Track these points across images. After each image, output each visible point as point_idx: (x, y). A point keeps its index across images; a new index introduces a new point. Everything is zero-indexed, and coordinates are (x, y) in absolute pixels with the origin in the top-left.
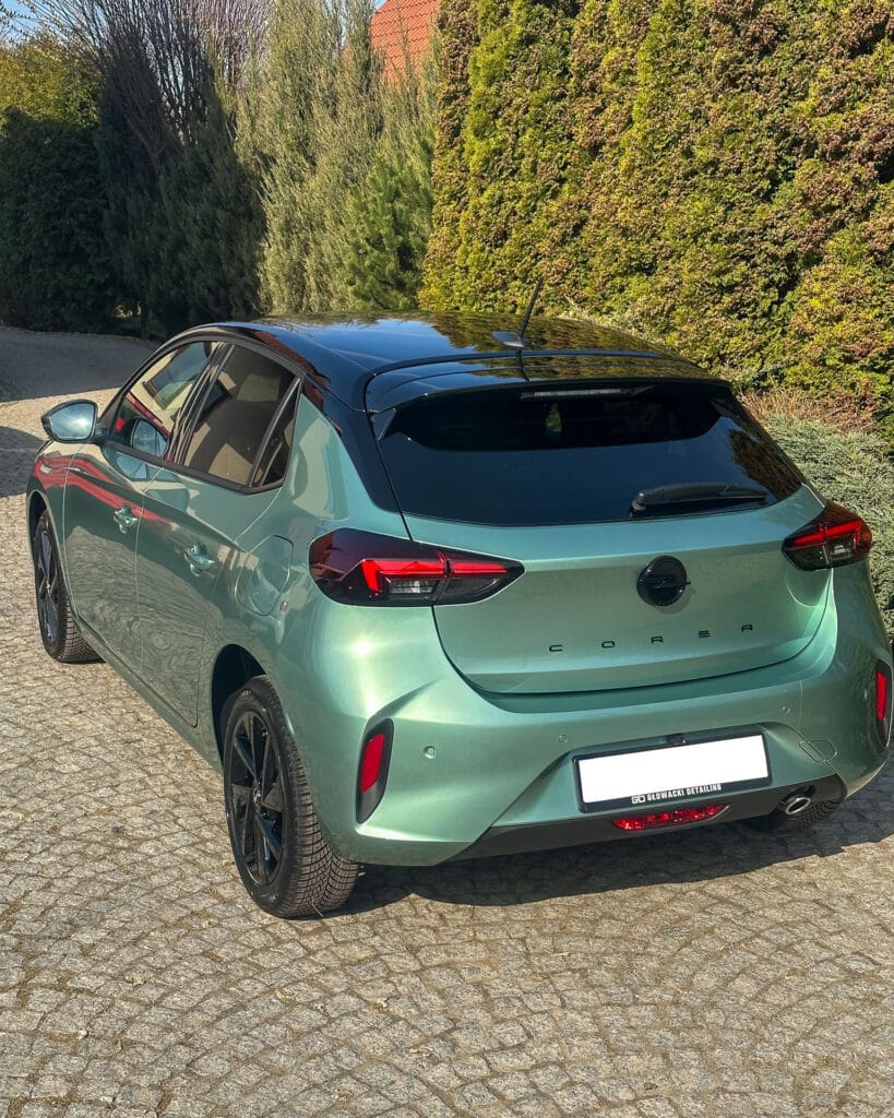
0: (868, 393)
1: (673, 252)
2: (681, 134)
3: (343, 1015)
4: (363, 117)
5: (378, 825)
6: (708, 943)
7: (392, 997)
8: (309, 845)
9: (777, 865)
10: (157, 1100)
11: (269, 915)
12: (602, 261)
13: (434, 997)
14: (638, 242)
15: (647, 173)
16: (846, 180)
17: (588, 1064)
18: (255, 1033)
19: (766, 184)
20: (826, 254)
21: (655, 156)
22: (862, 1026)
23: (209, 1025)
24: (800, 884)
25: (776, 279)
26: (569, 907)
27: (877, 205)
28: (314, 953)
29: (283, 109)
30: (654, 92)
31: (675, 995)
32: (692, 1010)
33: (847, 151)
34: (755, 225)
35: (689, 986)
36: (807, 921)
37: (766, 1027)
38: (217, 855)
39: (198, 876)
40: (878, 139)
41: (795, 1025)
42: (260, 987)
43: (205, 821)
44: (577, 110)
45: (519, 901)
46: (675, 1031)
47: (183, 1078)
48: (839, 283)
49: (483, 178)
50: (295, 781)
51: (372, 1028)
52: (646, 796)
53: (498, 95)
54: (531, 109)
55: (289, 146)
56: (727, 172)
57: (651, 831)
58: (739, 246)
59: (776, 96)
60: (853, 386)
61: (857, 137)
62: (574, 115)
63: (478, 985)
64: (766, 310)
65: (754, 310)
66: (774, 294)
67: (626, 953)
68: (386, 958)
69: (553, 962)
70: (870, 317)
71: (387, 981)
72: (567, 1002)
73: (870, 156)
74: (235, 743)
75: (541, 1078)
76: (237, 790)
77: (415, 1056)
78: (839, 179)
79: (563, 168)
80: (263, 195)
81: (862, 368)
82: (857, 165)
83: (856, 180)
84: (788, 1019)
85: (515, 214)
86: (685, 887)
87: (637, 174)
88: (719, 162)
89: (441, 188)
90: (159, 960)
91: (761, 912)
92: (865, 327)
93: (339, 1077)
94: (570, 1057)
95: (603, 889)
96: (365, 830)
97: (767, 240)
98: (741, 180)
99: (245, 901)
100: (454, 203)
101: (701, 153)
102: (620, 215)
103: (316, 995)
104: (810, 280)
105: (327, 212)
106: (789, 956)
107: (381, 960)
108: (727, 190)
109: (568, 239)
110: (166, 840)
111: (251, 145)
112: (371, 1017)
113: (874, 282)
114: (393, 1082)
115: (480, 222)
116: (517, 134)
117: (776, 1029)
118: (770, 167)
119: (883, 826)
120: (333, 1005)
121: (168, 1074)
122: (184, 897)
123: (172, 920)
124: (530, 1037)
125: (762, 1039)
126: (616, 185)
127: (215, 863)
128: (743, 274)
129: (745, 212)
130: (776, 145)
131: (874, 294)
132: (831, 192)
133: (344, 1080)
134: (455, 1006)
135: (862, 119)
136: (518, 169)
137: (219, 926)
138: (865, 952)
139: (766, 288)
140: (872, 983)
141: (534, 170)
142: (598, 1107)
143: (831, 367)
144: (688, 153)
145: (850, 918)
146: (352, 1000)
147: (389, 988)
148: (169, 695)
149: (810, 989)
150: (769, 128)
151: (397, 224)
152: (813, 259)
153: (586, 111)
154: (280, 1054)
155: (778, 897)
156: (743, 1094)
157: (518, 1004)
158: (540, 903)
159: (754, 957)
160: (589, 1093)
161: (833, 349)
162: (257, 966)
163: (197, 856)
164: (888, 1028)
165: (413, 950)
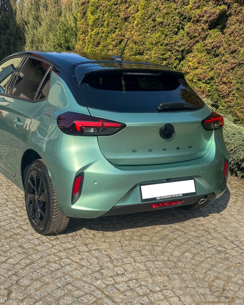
0: (205, 90)
1: (149, 48)
2: (152, 14)
3: (66, 265)
4: (56, 10)
5: (79, 205)
6: (175, 242)
7: (81, 259)
8: (54, 212)
9: (192, 219)
10: (7, 293)
11: (40, 234)
12: (128, 51)
13: (94, 259)
14: (139, 46)
15: (142, 26)
16: (200, 28)
17: (145, 279)
18: (38, 271)
19: (176, 30)
20: (194, 50)
21: (145, 21)
22: (225, 267)
23: (23, 269)
24: (199, 225)
25: (178, 57)
26: (132, 232)
27: (208, 36)
28: (55, 246)
29: (31, 8)
30: (145, 2)
31: (168, 258)
32: (174, 262)
33: (200, 20)
34: (173, 41)
35: (172, 255)
36: (203, 236)
37: (197, 268)
38: (21, 216)
39: (16, 223)
40: (209, 17)
41: (205, 267)
42: (38, 257)
43: (16, 206)
44: (121, 8)
45: (117, 230)
46: (170, 269)
47: (15, 286)
48: (197, 58)
49: (93, 26)
50: (50, 192)
51: (75, 269)
52: (161, 197)
53: (98, 3)
54: (108, 7)
55: (33, 18)
56: (166, 25)
57: (161, 208)
58: (168, 47)
59: (180, 4)
60: (200, 87)
61: (203, 16)
62: (120, 9)
63: (108, 255)
64: (175, 66)
65: (172, 66)
66: (177, 61)
67: (151, 245)
68: (78, 247)
69: (130, 248)
70: (206, 68)
71: (79, 254)
72: (136, 260)
73: (207, 22)
74: (29, 181)
75: (131, 284)
76: (29, 196)
77: (90, 278)
78: (198, 28)
79: (117, 25)
80: (25, 32)
81: (203, 83)
82: (203, 24)
83: (203, 29)
84: (203, 265)
85: (102, 37)
86: (166, 226)
87: (140, 26)
88: (163, 22)
89: (80, 30)
90: (5, 248)
91: (189, 233)
92: (204, 71)
93: (67, 285)
94: (139, 277)
95: (142, 227)
96: (74, 207)
97: (176, 46)
98: (170, 28)
99: (32, 230)
100: (84, 35)
101: (158, 20)
102: (134, 38)
103: (57, 259)
104: (189, 57)
105: (44, 38)
106: (200, 246)
107: (77, 248)
108: (166, 31)
109: (118, 45)
110: (5, 212)
111: (21, 19)
112: (75, 265)
113: (207, 58)
114: (84, 286)
115: (92, 39)
116: (103, 14)
117: (200, 268)
118: (177, 25)
119: (220, 209)
120: (62, 262)
121: (10, 285)
122: (12, 229)
123: (8, 236)
124: (126, 271)
125: (196, 271)
126: (133, 29)
127: (21, 219)
128: (169, 55)
129: (170, 37)
130: (179, 19)
131: (207, 61)
132: (195, 32)
133: (68, 286)
134: (101, 262)
135: (205, 11)
136: (103, 24)
137: (24, 238)
138: (221, 245)
139: (175, 60)
140: (226, 254)
141: (108, 25)
142: (150, 293)
143: (194, 82)
144: (154, 20)
145: (215, 235)
146: (68, 260)
147: (80, 257)
148: (5, 167)
149: (207, 256)
150: (178, 13)
151: (66, 40)
152: (190, 51)
153: (124, 8)
154: (47, 278)
155: (193, 229)
156: (194, 288)
157: (121, 261)
158: (124, 231)
159: (190, 246)
160: (146, 288)
161: (195, 77)
162: (37, 250)
163: (15, 216)
164: (233, 267)
165: (86, 245)
